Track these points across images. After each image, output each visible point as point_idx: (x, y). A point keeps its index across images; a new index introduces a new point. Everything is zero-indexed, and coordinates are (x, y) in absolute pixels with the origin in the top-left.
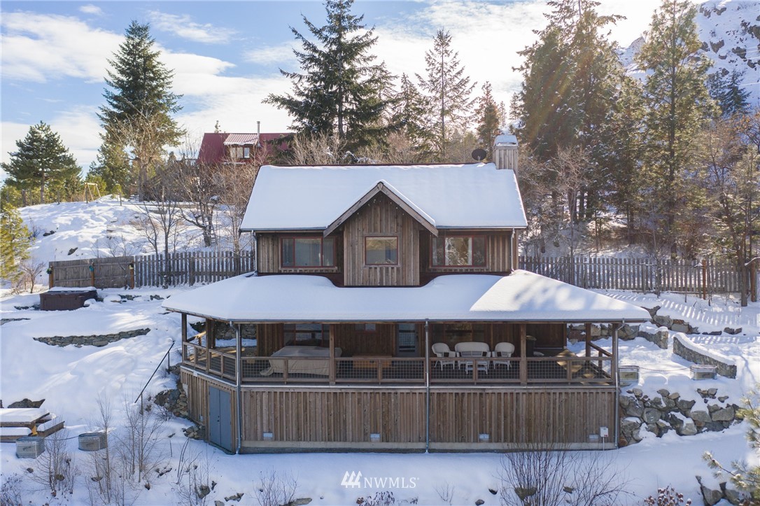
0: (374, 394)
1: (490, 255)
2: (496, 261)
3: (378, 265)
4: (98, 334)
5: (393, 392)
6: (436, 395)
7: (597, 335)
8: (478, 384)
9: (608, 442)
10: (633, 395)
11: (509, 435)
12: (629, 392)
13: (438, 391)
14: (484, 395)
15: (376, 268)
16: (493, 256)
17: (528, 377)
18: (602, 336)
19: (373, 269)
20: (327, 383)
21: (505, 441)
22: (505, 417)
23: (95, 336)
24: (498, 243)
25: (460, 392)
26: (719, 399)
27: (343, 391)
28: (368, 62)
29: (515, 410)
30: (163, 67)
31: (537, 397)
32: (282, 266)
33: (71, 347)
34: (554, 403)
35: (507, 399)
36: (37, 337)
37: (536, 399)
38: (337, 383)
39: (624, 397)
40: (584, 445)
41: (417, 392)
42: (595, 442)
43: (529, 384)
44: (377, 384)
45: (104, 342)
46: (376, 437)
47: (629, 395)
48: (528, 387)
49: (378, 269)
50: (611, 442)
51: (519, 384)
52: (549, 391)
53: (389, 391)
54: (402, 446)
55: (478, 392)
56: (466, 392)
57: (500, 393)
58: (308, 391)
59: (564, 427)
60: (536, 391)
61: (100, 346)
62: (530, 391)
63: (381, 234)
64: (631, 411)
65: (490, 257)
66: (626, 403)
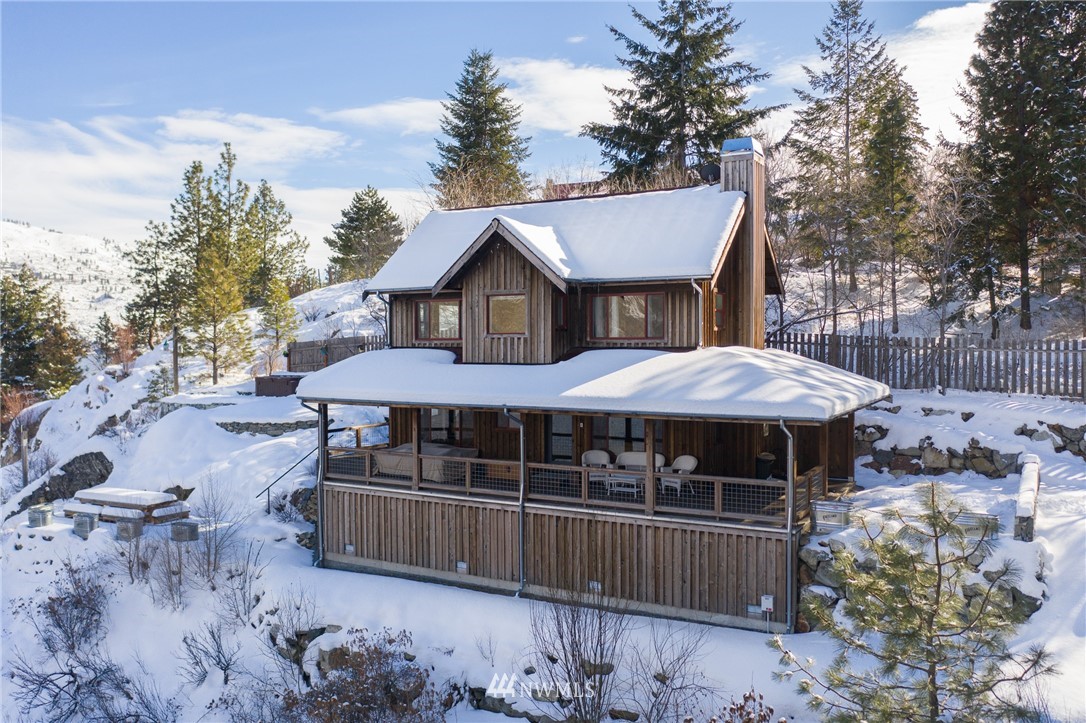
0: (460, 508)
1: (670, 322)
2: (677, 330)
3: (502, 334)
4: (273, 423)
5: (481, 506)
6: (532, 516)
7: (941, 466)
8: (589, 506)
9: (776, 621)
10: (827, 550)
11: (628, 588)
12: (822, 545)
13: (534, 511)
14: (593, 524)
15: (499, 339)
16: (673, 323)
17: (658, 504)
18: (951, 467)
19: (496, 340)
20: (409, 488)
21: (623, 596)
22: (622, 560)
23: (270, 424)
24: (681, 302)
25: (563, 515)
26: (987, 575)
27: (426, 499)
28: (723, 58)
29: (635, 550)
30: (510, 103)
31: (668, 534)
32: (417, 338)
33: (245, 435)
34: (692, 548)
35: (625, 532)
36: (219, 422)
37: (667, 538)
38: (421, 489)
39: (809, 551)
40: (739, 621)
41: (510, 509)
42: (756, 618)
43: (656, 513)
44: (463, 493)
45: (279, 432)
46: (463, 566)
47: (820, 549)
48: (654, 518)
49: (502, 340)
50: (781, 622)
51: (642, 512)
52: (685, 527)
53: (477, 505)
54: (493, 583)
55: (586, 518)
56: (571, 516)
57: (615, 523)
58: (388, 495)
59: (707, 586)
60: (667, 525)
61: (275, 436)
62: (658, 524)
63: (507, 291)
64: (819, 575)
65: (670, 325)
66: (813, 562)
